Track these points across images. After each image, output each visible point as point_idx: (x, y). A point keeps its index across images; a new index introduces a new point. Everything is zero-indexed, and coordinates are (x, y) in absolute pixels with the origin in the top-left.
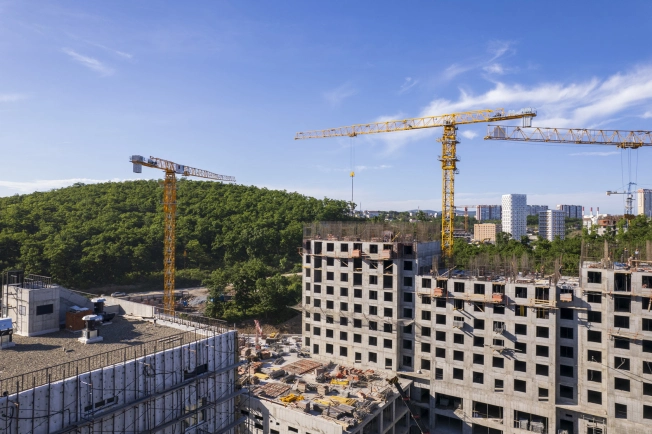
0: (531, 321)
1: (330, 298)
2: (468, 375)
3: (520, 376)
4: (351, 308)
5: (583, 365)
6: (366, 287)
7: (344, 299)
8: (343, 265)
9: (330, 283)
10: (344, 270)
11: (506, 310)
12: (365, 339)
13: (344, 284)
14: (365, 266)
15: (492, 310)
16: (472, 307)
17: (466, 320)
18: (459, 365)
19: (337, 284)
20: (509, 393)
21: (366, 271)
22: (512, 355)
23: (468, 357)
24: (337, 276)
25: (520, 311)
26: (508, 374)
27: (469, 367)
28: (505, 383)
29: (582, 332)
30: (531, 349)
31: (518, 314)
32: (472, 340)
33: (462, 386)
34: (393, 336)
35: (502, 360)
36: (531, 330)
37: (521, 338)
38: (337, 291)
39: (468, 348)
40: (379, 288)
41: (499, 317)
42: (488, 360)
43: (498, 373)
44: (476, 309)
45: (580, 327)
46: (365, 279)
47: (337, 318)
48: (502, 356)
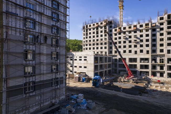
0: (144, 33)
1: (90, 39)
2: (127, 51)
3: (142, 48)
4: (96, 40)
5: (159, 42)
6: (100, 34)
7: (94, 39)
8: (93, 30)
9: (90, 35)
10: (94, 31)
11: (137, 32)
12: (99, 48)
13: (94, 35)
14: (99, 29)
15: (133, 32)
16: (128, 33)
17: (127, 37)
18: (125, 49)
19: (92, 35)
20: (139, 54)
21: (100, 30)
22: (139, 43)
23: (127, 46)
24: (92, 33)
25: (141, 31)
26: (138, 49)
27: (127, 49)
28: (137, 51)
29: (158, 34)
30: (144, 41)
31: (140, 32)
32: (128, 42)
33: (126, 55)
34: (107, 46)
35: (136, 45)
36: (144, 36)
37: (141, 38)
38: (92, 37)
39: (127, 44)
40: (103, 33)
41: (135, 34)
42: (133, 46)
43: (136, 49)
44: (129, 33)
45: (157, 33)
46: (99, 32)
47: (92, 44)
48: (136, 44)
